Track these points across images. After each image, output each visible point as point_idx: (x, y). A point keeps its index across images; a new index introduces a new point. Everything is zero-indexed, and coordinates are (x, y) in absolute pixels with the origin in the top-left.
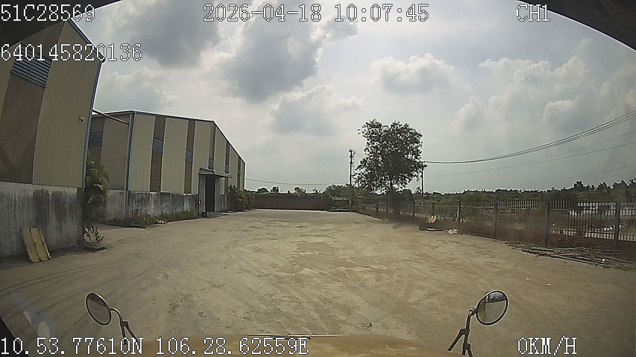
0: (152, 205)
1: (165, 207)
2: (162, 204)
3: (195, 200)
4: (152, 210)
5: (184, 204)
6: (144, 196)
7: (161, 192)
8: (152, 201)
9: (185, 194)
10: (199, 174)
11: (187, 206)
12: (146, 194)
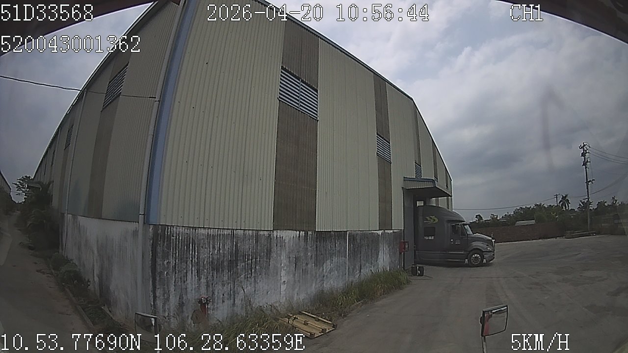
0: (283, 273)
1: (331, 271)
2: (319, 263)
3: (399, 242)
4: (283, 287)
5: (378, 255)
6: (246, 247)
7: (317, 230)
8: (282, 259)
9: (380, 232)
10: (403, 188)
11: (384, 260)
12: (257, 238)
